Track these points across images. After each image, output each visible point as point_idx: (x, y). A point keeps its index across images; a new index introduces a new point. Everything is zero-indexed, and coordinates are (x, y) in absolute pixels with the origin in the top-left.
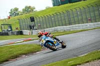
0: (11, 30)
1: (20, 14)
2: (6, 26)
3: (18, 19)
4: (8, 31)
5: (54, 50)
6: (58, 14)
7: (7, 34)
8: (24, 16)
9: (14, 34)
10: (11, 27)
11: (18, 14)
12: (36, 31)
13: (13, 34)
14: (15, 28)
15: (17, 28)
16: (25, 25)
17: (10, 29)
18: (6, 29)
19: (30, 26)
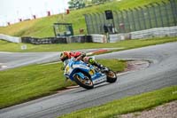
0: (72, 34)
1: (87, 5)
2: (63, 27)
3: (85, 15)
4: (66, 35)
5: (89, 88)
6: (155, 5)
7: (63, 41)
8: (94, 9)
10: (71, 29)
11: (84, 5)
12: (116, 35)
13: (74, 40)
14: (78, 31)
15: (82, 31)
16: (97, 25)
17: (69, 33)
18: (62, 31)
19: (105, 27)
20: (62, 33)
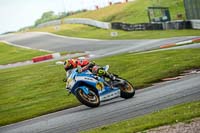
0: (169, 19)
2: (158, 12)
4: (162, 20)
5: (93, 106)
7: (159, 27)
9: (174, 28)
10: (167, 14)
13: (172, 26)
14: (176, 16)
15: (180, 16)
17: (165, 18)
18: (157, 16)
20: (157, 19)
